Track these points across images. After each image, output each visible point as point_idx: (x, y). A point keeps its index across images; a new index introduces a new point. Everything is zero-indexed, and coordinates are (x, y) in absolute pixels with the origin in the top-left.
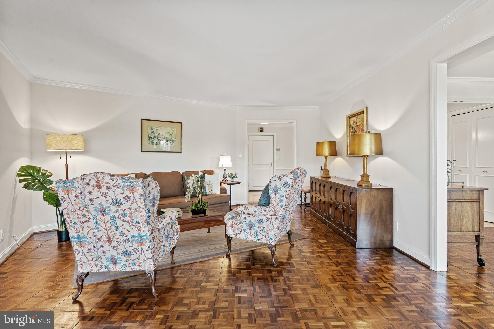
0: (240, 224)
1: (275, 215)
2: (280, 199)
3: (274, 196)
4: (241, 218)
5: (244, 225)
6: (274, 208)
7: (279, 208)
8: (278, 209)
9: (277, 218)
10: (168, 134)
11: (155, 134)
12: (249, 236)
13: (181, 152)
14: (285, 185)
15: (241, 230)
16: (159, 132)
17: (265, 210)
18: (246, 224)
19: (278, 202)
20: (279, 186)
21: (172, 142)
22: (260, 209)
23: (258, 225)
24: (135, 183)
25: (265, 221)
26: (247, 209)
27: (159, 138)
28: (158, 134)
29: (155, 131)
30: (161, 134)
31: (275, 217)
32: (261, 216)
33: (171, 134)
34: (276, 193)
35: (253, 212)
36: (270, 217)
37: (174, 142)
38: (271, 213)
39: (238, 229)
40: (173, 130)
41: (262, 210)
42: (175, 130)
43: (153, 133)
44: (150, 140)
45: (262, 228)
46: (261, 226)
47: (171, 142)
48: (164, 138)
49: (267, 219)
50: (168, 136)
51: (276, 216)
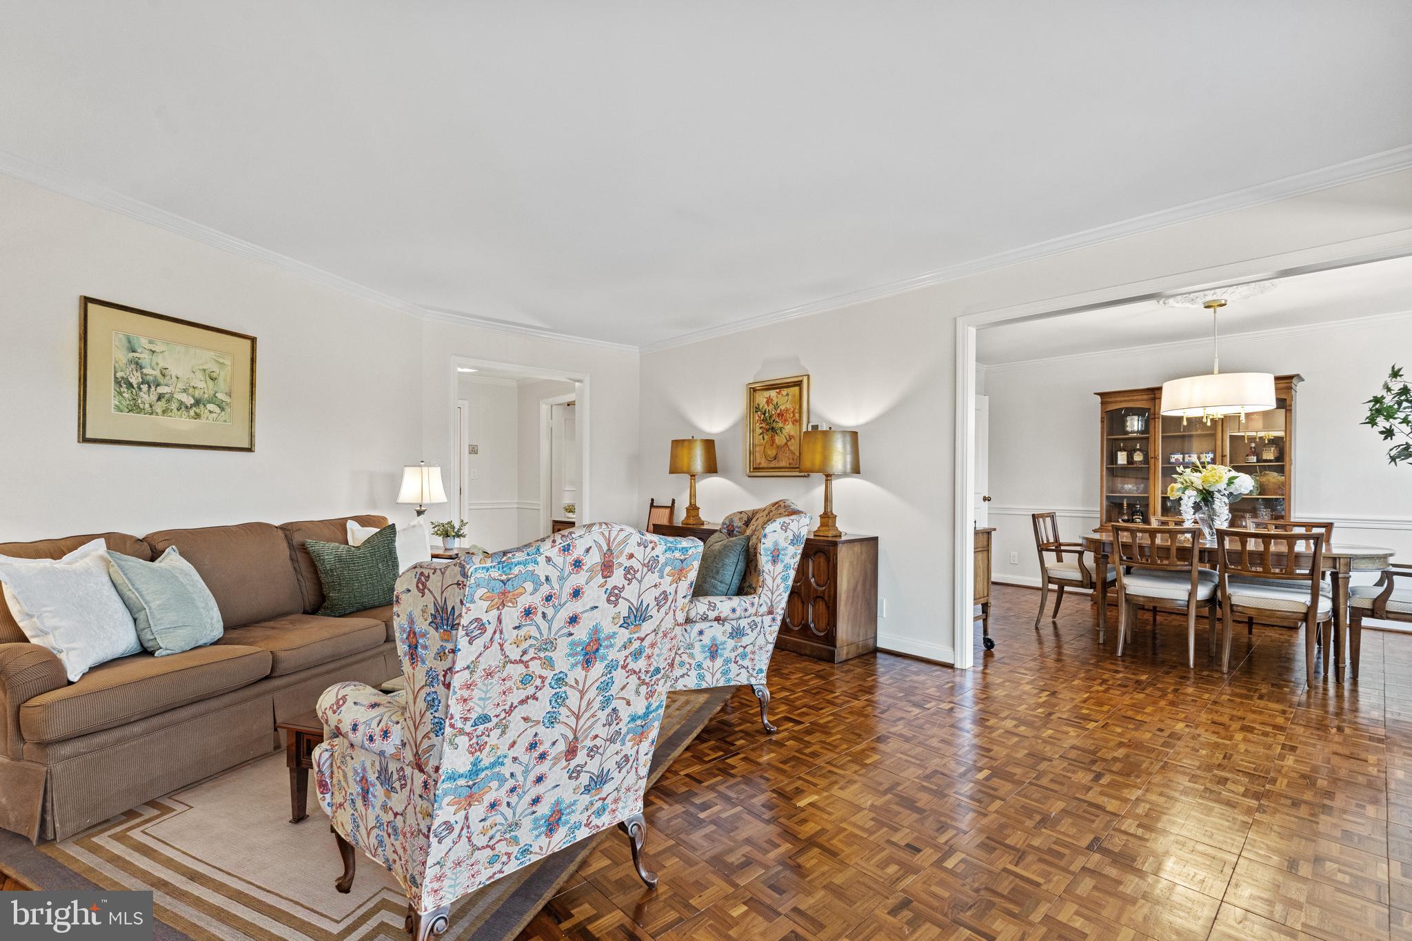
0: (688, 651)
1: (770, 612)
2: (784, 573)
3: (772, 568)
4: (689, 634)
5: (697, 651)
6: (770, 596)
7: (780, 595)
8: (780, 597)
9: (774, 620)
10: (200, 375)
11: (145, 371)
12: (708, 677)
13: (250, 450)
14: (795, 541)
15: (688, 666)
16: (162, 364)
17: (753, 604)
18: (703, 646)
19: (778, 580)
20: (783, 544)
21: (217, 410)
22: (743, 602)
23: (731, 643)
24: (690, 552)
25: (749, 631)
26: (715, 607)
27: (161, 390)
28: (157, 373)
29: (145, 357)
30: (173, 371)
31: (770, 616)
32: (740, 621)
33: (214, 375)
34: (775, 560)
35: (729, 612)
36: (758, 620)
37: (222, 409)
38: (764, 609)
39: (682, 664)
40: (221, 361)
41: (748, 606)
42: (228, 362)
43: (139, 366)
44: (120, 394)
45: (741, 650)
46: (739, 644)
47: (210, 407)
48: (185, 391)
49: (753, 626)
50: (202, 385)
51: (772, 614)
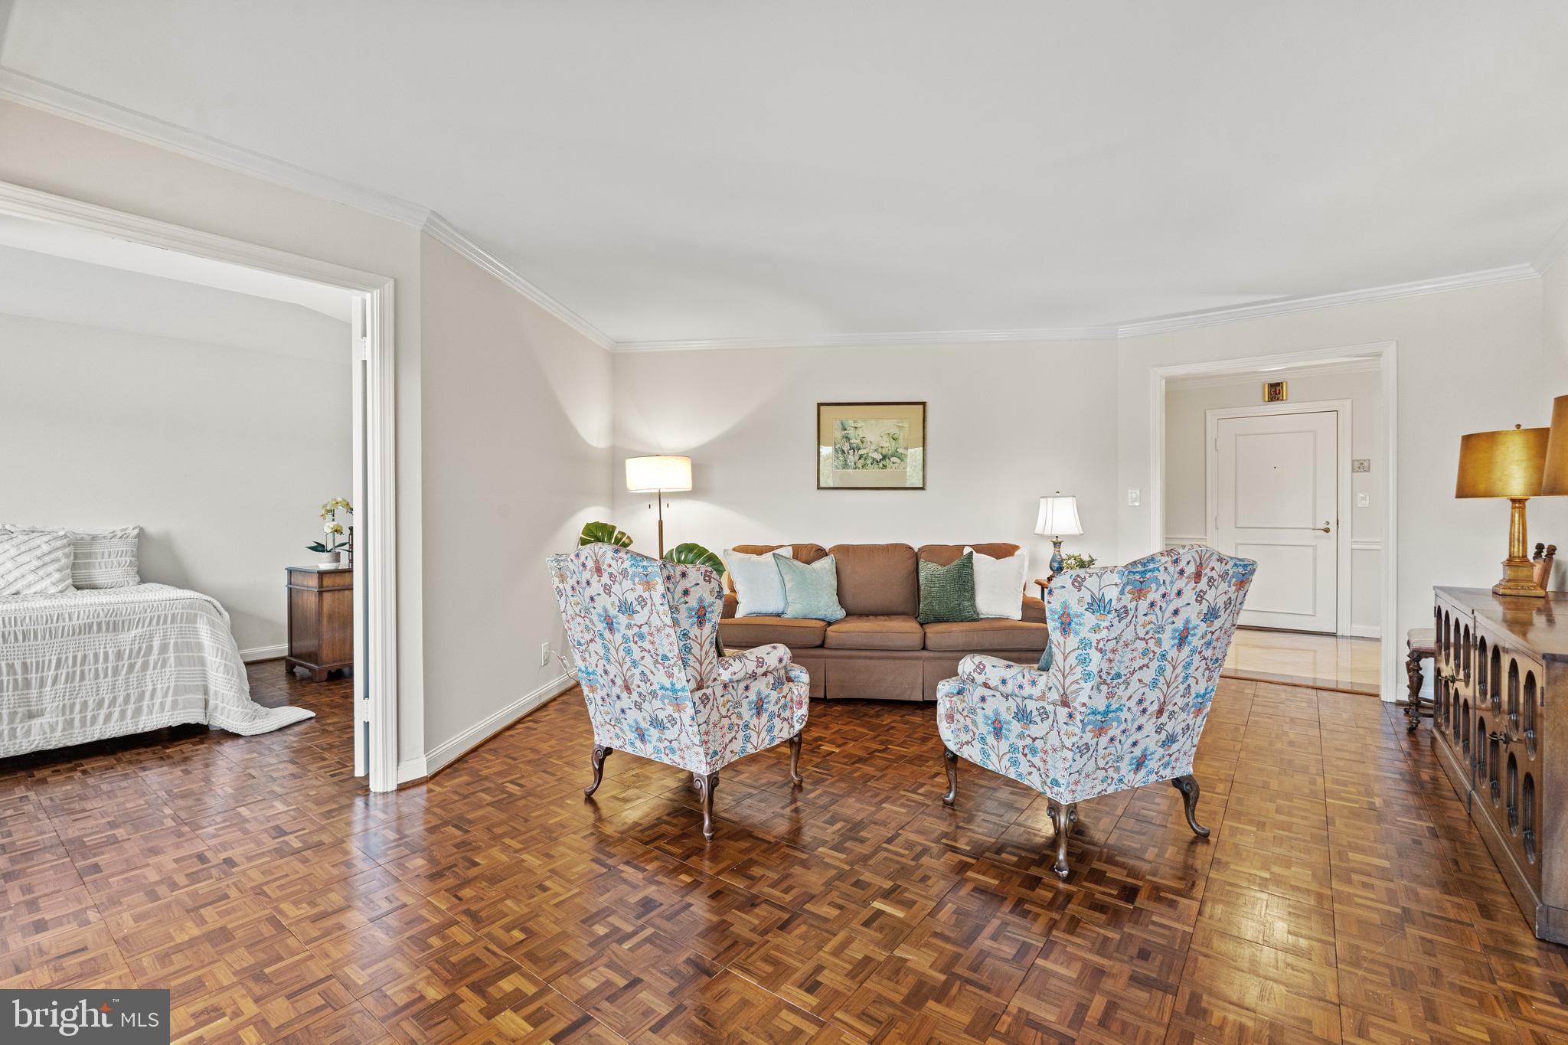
0: (971, 716)
1: (1065, 704)
2: (1080, 652)
3: (1061, 640)
4: (972, 695)
5: (980, 719)
6: (1061, 679)
7: (1076, 682)
8: (1075, 687)
9: (1070, 716)
10: (886, 438)
11: (851, 441)
12: (994, 758)
13: (922, 489)
14: (1095, 607)
15: (972, 734)
16: (861, 435)
17: (1034, 683)
18: (986, 717)
19: (1072, 660)
20: (1075, 608)
21: (899, 461)
22: (1020, 677)
23: (1016, 727)
24: (649, 569)
25: (1038, 719)
26: (982, 670)
27: (861, 452)
28: (858, 441)
29: (851, 432)
30: (869, 438)
31: (1066, 710)
32: (1027, 702)
33: (895, 436)
34: (1065, 629)
35: (999, 683)
36: (1050, 708)
37: (902, 460)
38: (1054, 696)
39: (966, 729)
40: (901, 425)
41: (1025, 683)
42: (906, 425)
43: (848, 439)
44: (838, 458)
45: (1029, 741)
46: (1027, 733)
47: (893, 459)
48: (876, 450)
49: (1044, 714)
50: (887, 445)
51: (1069, 707)
